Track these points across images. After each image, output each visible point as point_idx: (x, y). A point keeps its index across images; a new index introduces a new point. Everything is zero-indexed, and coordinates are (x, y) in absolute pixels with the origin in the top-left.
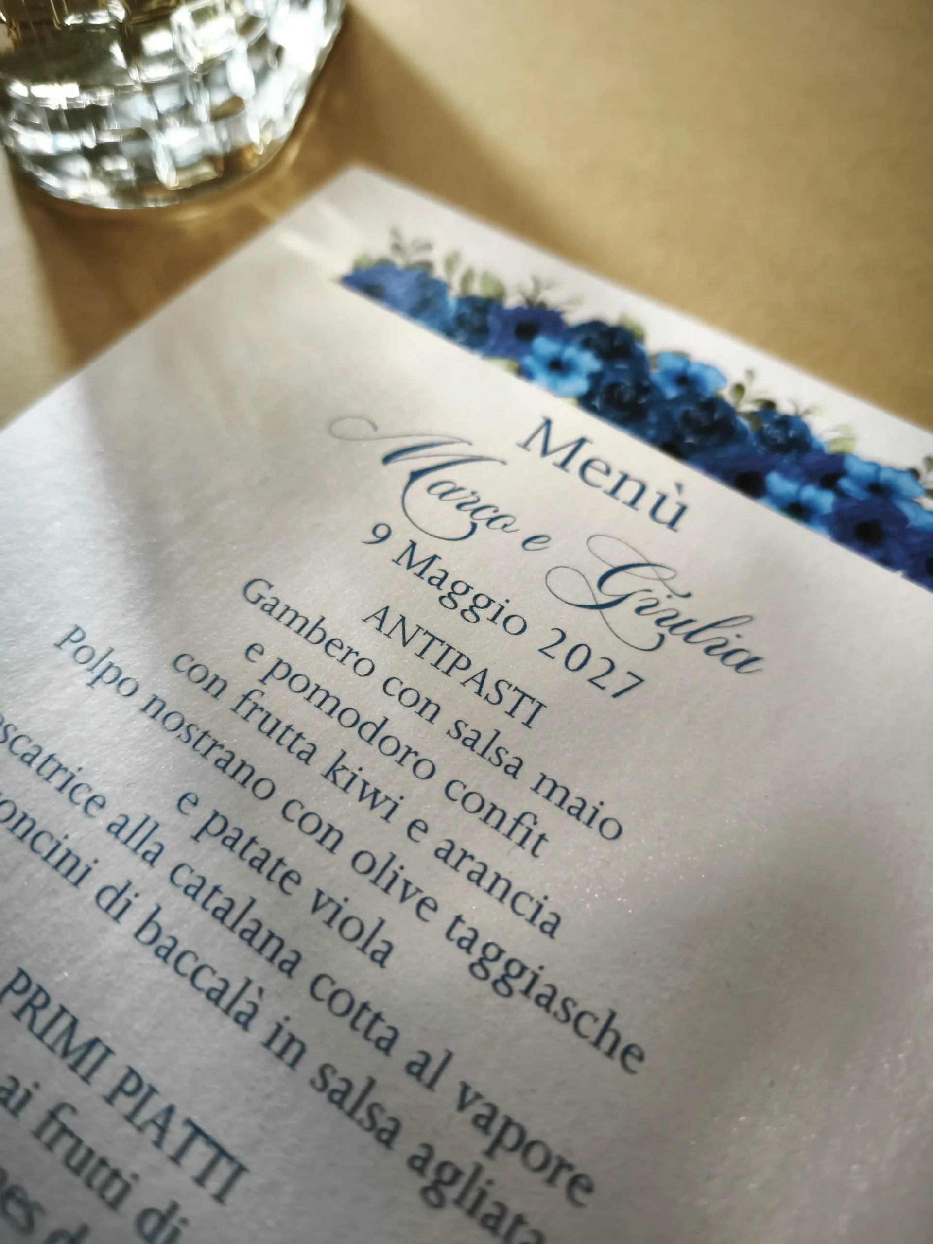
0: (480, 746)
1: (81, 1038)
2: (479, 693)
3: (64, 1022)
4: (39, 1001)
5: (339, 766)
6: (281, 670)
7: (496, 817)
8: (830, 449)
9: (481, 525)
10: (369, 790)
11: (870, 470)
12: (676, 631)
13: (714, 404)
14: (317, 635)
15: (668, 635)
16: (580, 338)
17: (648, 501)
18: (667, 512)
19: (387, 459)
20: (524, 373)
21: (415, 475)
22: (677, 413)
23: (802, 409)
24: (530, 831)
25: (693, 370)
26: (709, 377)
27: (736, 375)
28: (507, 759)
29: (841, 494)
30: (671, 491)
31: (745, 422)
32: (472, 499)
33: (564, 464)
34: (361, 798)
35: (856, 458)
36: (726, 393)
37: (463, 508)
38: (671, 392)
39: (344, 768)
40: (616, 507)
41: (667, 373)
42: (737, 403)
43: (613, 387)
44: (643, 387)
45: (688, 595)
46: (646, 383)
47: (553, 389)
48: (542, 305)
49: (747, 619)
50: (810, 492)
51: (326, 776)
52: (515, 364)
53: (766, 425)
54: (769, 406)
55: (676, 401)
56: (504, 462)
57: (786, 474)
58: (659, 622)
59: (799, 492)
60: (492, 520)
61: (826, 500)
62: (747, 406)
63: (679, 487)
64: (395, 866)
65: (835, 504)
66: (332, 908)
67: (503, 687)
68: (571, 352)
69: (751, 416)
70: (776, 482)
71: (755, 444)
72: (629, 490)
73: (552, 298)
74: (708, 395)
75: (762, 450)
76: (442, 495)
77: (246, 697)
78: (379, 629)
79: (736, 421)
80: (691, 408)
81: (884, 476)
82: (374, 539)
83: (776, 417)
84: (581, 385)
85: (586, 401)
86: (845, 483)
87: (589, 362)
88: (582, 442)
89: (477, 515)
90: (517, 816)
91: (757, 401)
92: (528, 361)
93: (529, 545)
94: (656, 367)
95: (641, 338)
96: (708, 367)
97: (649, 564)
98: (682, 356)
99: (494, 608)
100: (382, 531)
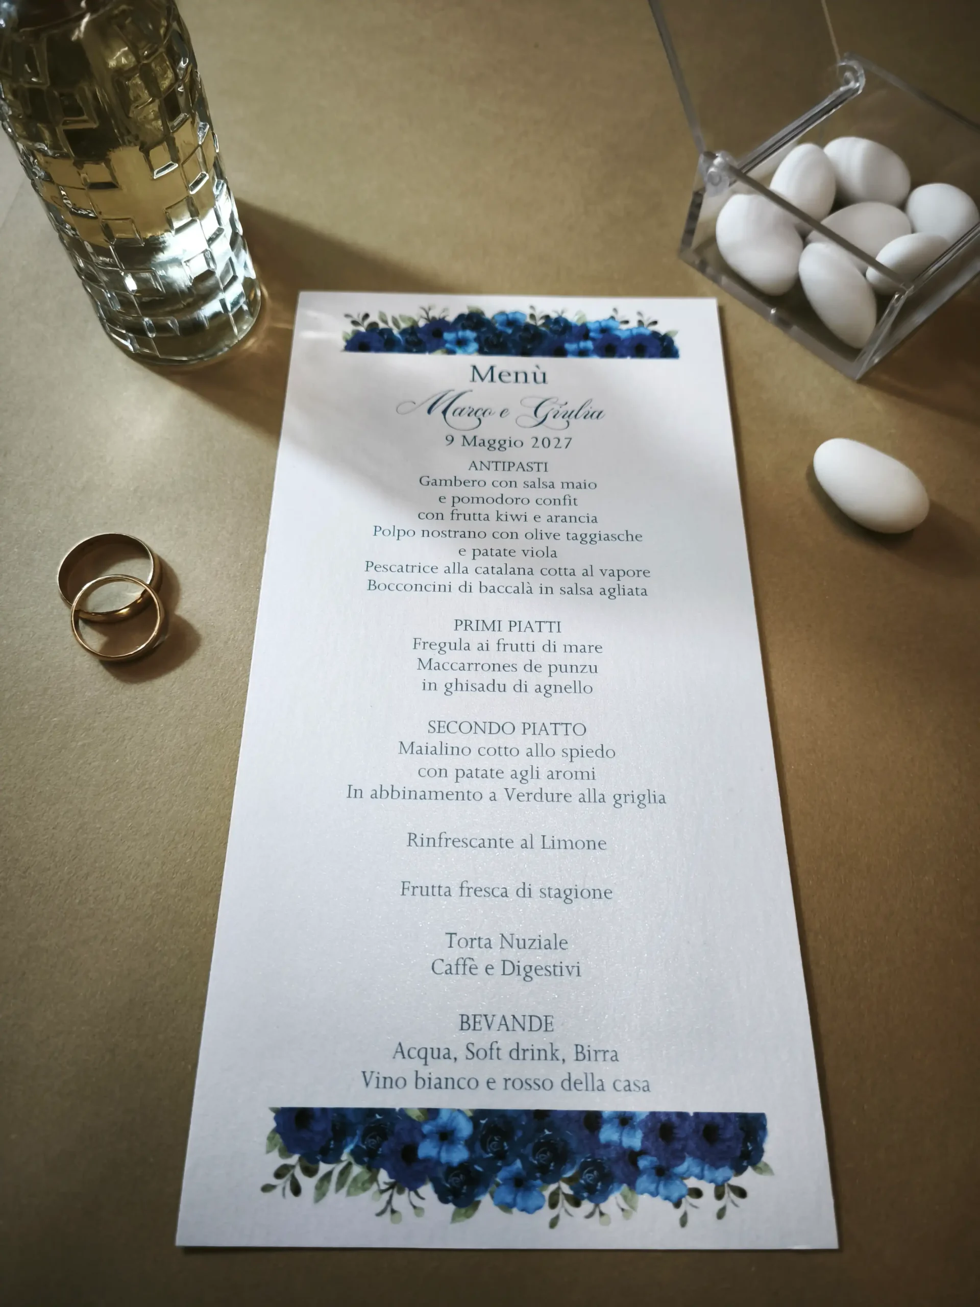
0: (537, 485)
1: (489, 623)
2: (524, 470)
3: (480, 623)
4: (468, 623)
5: (499, 515)
6: (456, 500)
7: (557, 502)
8: (579, 324)
9: (481, 417)
10: (514, 516)
11: (597, 325)
12: (571, 417)
13: (528, 327)
14: (458, 483)
15: (569, 420)
16: (459, 326)
17: (530, 378)
18: (540, 378)
19: (429, 411)
20: (451, 352)
21: (444, 412)
22: (517, 337)
23: (560, 312)
24: (570, 500)
25: (510, 317)
26: (518, 316)
27: (528, 312)
28: (548, 484)
29: (593, 339)
30: (536, 369)
31: (543, 329)
32: (471, 409)
33: (492, 380)
34: (514, 520)
35: (590, 322)
36: (529, 320)
37: (471, 415)
38: (510, 331)
39: (501, 515)
40: (521, 385)
41: (502, 324)
42: (536, 323)
43: (487, 339)
44: (500, 334)
45: (566, 403)
46: (497, 332)
47: (465, 352)
48: (434, 318)
49: (589, 402)
50: (582, 344)
51: (498, 520)
52: (444, 350)
53: (551, 326)
54: (547, 317)
55: (514, 333)
56: (471, 391)
57: (570, 342)
58: (563, 417)
59: (578, 346)
60: (484, 414)
61: (589, 345)
62: (540, 322)
63: (537, 367)
64: (539, 532)
65: (594, 344)
66: (530, 553)
67: (529, 464)
68: (461, 334)
69: (544, 325)
70: (569, 347)
71: (552, 336)
72: (521, 377)
73: (436, 313)
74: (523, 325)
75: (556, 337)
76: (460, 414)
77: (452, 514)
78: (477, 469)
79: (541, 330)
80: (521, 333)
81: (603, 324)
82: (449, 442)
83: (553, 321)
84: (474, 346)
85: (481, 351)
86: (592, 334)
87: (470, 334)
88: (492, 368)
89: (478, 414)
90: (563, 498)
91: (542, 318)
92: (448, 345)
93: (503, 415)
94: (496, 323)
95: (482, 313)
96: (515, 313)
97: (546, 400)
98: (502, 313)
99: (508, 443)
100: (451, 438)
